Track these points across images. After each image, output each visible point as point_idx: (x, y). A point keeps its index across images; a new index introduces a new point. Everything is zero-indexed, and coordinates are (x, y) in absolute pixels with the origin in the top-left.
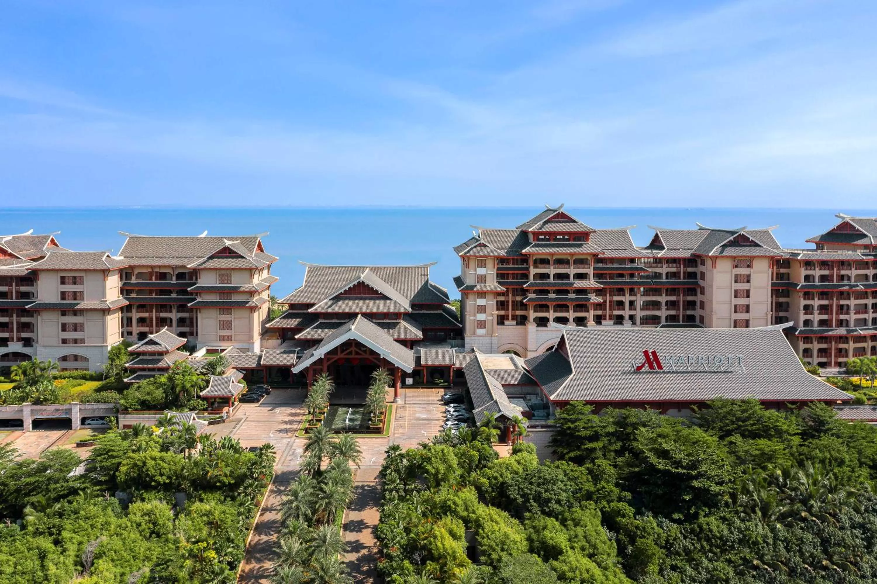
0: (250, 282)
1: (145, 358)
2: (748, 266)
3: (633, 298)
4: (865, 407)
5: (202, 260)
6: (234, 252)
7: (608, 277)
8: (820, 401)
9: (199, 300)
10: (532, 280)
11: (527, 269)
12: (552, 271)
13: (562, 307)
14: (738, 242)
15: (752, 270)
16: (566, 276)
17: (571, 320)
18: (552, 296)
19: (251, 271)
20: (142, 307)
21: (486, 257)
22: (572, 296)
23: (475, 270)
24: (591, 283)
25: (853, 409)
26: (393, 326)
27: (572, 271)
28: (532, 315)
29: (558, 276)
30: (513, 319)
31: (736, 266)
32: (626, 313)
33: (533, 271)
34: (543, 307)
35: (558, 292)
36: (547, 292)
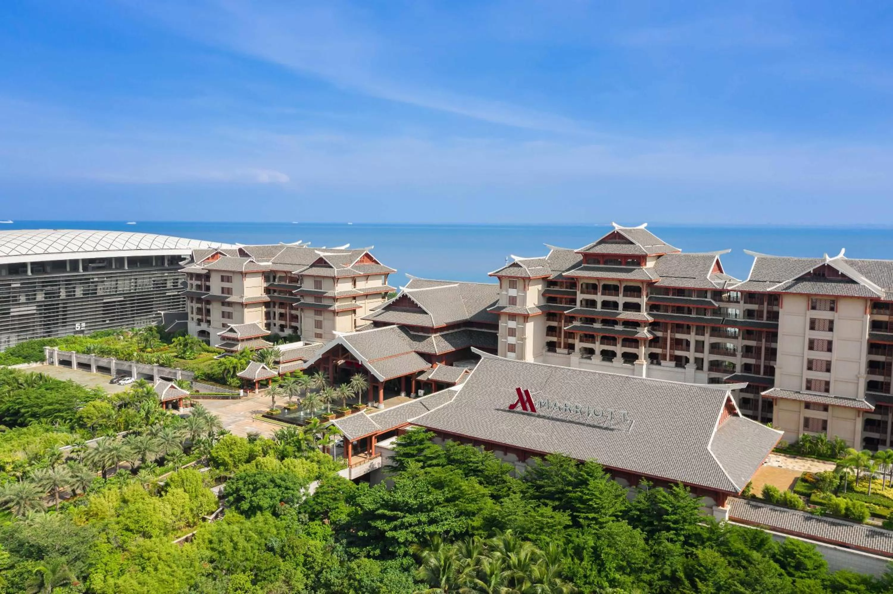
0: (334, 289)
1: (229, 342)
2: (832, 309)
3: (700, 338)
4: (796, 512)
5: (305, 268)
6: (326, 262)
7: (670, 309)
8: (686, 485)
9: (302, 301)
10: (578, 306)
11: (575, 294)
12: (599, 298)
13: (608, 339)
14: (824, 275)
15: (836, 315)
16: (615, 305)
17: (619, 355)
18: (597, 325)
19: (335, 280)
20: (282, 305)
21: (518, 278)
22: (619, 328)
23: (507, 291)
24: (644, 315)
25: (776, 510)
26: (421, 339)
27: (621, 299)
28: (579, 345)
29: (605, 304)
30: (565, 348)
31: (814, 308)
32: (691, 354)
33: (580, 297)
34: (590, 338)
35: (605, 322)
36: (592, 321)
